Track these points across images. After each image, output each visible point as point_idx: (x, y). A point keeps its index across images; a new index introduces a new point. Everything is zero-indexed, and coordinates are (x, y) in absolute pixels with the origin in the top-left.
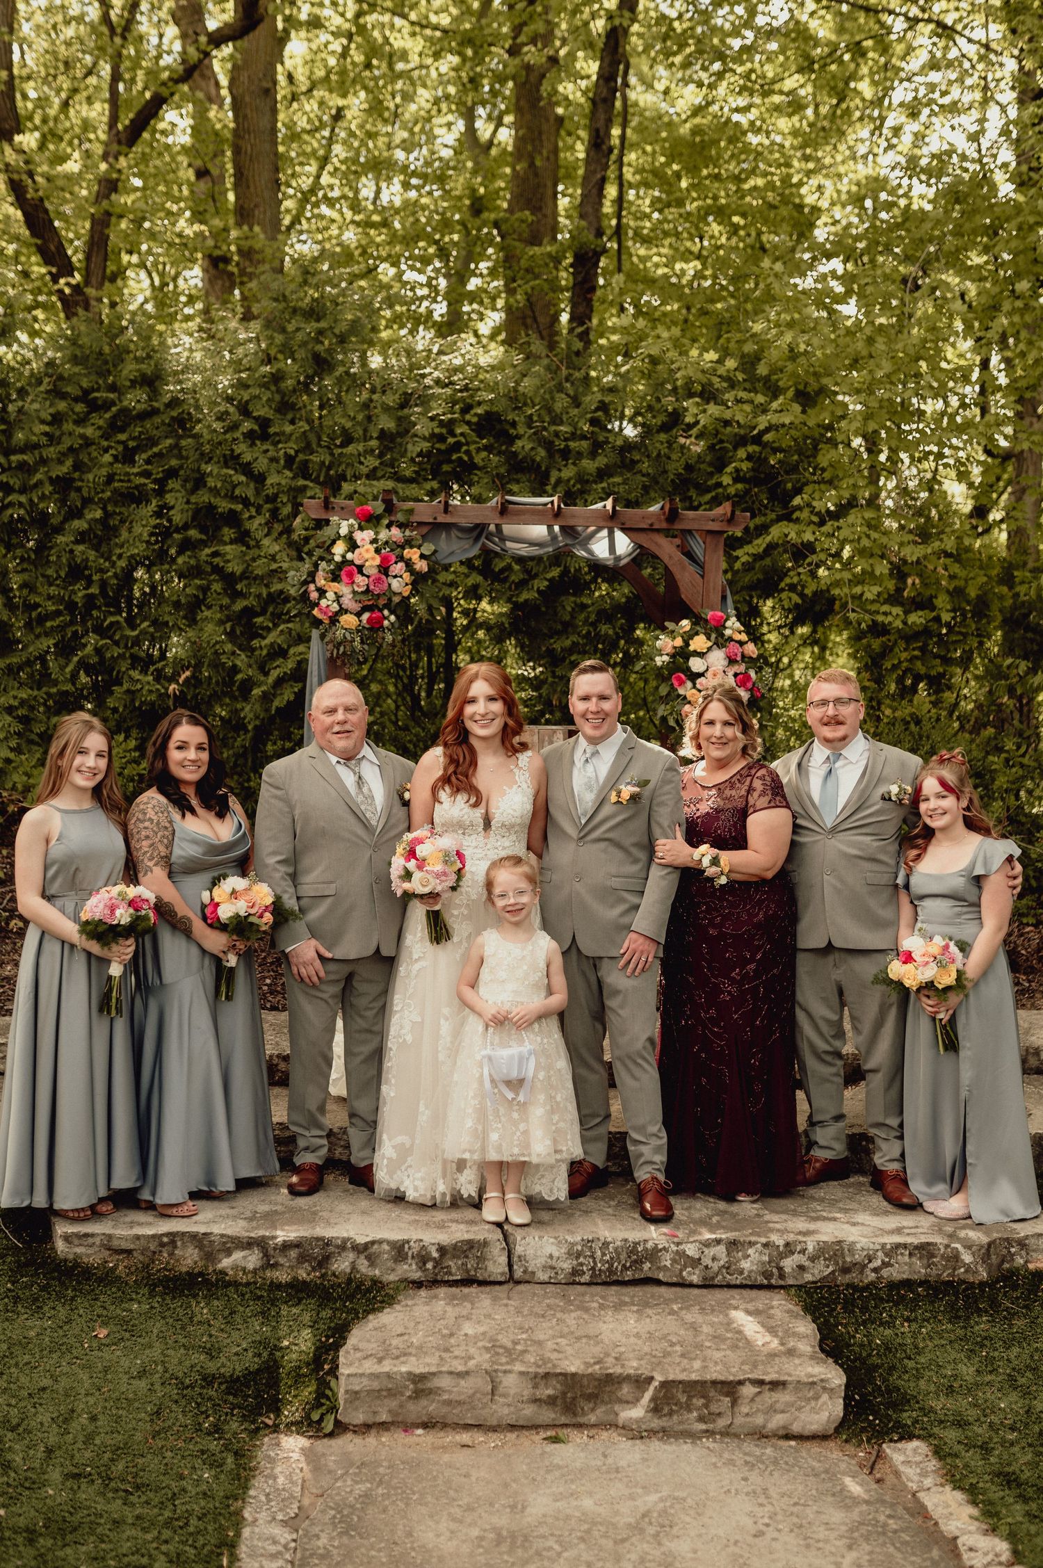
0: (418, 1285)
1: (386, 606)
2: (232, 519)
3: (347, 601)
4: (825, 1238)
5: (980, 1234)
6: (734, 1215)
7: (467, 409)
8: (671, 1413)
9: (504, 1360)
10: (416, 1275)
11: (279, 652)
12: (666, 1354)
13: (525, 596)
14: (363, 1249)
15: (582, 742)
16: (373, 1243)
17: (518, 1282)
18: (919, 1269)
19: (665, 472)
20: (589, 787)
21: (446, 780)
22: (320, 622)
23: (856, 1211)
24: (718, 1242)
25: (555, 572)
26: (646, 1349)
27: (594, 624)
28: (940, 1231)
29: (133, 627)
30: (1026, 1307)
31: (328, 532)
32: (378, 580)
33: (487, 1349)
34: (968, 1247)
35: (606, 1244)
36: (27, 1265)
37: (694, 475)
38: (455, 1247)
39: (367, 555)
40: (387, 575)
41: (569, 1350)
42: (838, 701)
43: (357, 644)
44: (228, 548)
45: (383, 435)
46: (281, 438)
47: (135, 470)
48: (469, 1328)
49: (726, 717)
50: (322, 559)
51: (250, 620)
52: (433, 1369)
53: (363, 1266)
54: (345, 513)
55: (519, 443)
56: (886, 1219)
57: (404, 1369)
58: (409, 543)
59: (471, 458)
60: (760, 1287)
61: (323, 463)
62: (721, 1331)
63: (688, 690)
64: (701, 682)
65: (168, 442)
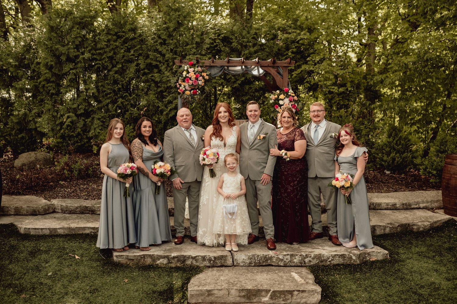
0: (209, 267)
1: (197, 89)
2: (157, 67)
3: (187, 87)
4: (316, 253)
5: (357, 252)
6: (292, 248)
7: (219, 35)
8: (275, 299)
9: (231, 286)
10: (208, 265)
11: (170, 102)
12: (274, 284)
13: (235, 85)
14: (194, 258)
15: (250, 123)
16: (197, 256)
17: (235, 266)
18: (341, 261)
19: (273, 51)
20: (252, 135)
21: (214, 134)
22: (180, 93)
23: (325, 246)
24: (288, 255)
25: (243, 79)
26: (269, 283)
27: (254, 93)
28: (347, 251)
29: (131, 96)
30: (370, 270)
31: (182, 69)
32: (195, 82)
33: (227, 283)
34: (355, 255)
35: (258, 256)
36: (106, 263)
37: (280, 52)
38: (218, 257)
39: (192, 75)
40: (198, 80)
41: (249, 283)
42: (318, 111)
43: (190, 99)
44: (156, 74)
45: (197, 43)
46: (169, 44)
47: (130, 54)
48: (222, 278)
49: (288, 116)
50: (180, 76)
51: (162, 94)
52: (213, 289)
53: (194, 262)
54: (186, 64)
55: (233, 44)
56: (332, 248)
57: (205, 289)
58: (203, 71)
59: (220, 49)
60: (299, 266)
61: (181, 51)
62: (289, 278)
63: (278, 109)
64: (282, 107)
65: (139, 46)
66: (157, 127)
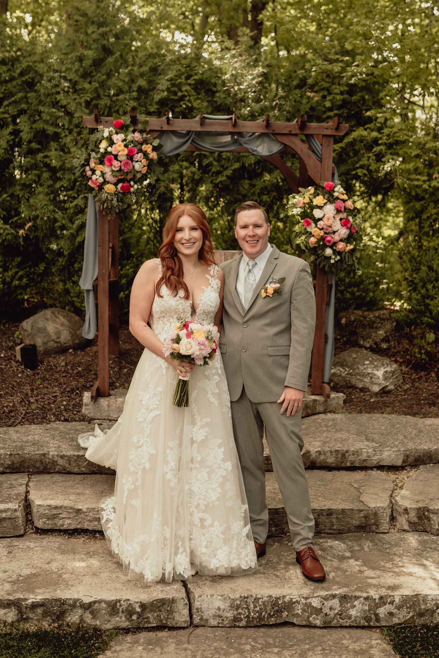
0: (127, 631)
1: (132, 179)
2: (56, 137)
3: (109, 176)
7: (188, 77)
10: (126, 625)
13: (220, 179)
14: (88, 608)
15: (246, 258)
17: (197, 627)
19: (299, 111)
22: (93, 189)
24: (334, 597)
25: (237, 166)
31: (98, 135)
32: (127, 163)
35: (257, 599)
38: (152, 604)
39: (120, 149)
40: (132, 161)
43: (115, 202)
44: (53, 153)
45: (140, 90)
46: (83, 91)
50: (93, 151)
53: (88, 619)
54: (107, 124)
55: (218, 95)
58: (145, 141)
60: (364, 627)
61: (106, 105)
63: (313, 229)
64: (320, 224)
65: (20, 95)
66: (54, 264)
